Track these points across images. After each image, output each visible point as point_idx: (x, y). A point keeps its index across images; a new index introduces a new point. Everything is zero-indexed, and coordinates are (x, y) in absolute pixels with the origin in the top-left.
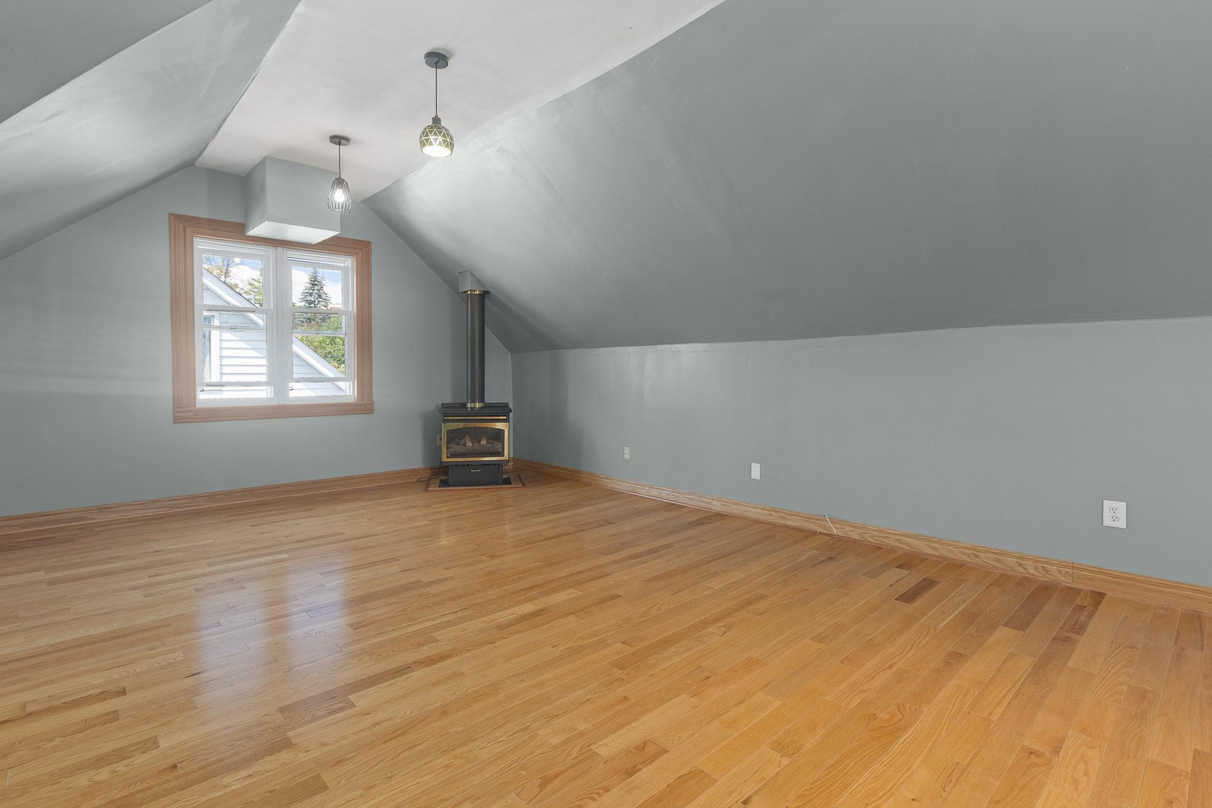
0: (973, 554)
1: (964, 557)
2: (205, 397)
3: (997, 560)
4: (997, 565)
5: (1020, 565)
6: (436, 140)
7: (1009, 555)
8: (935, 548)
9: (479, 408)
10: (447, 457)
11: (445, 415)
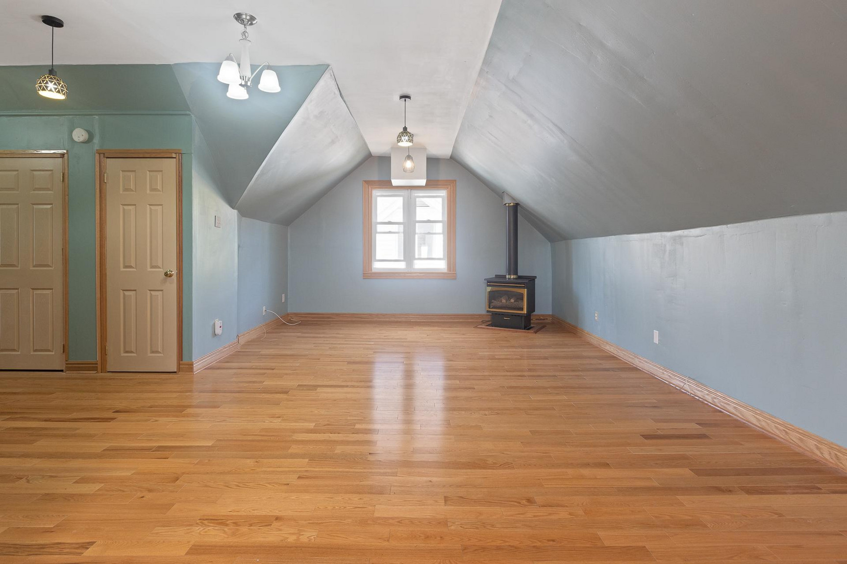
0: (784, 431)
1: (778, 432)
2: (377, 266)
3: (801, 440)
4: (800, 444)
5: (818, 448)
6: (405, 139)
7: (809, 436)
8: (758, 420)
9: (513, 278)
10: (489, 308)
11: (488, 282)
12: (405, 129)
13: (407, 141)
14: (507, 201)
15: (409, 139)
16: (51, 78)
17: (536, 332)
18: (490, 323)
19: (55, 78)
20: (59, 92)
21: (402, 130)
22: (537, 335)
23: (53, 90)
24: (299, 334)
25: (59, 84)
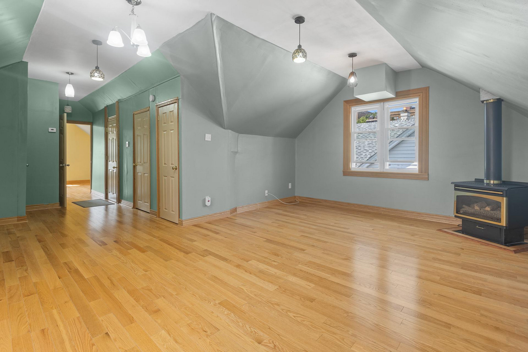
2: (353, 166)
9: (494, 184)
10: (457, 213)
11: (456, 186)
12: (300, 46)
13: (301, 57)
14: (484, 97)
15: (303, 55)
16: (96, 71)
17: (515, 252)
18: (461, 229)
19: (98, 71)
20: (100, 77)
21: (297, 48)
22: (517, 255)
23: (97, 76)
24: (281, 212)
25: (100, 73)
